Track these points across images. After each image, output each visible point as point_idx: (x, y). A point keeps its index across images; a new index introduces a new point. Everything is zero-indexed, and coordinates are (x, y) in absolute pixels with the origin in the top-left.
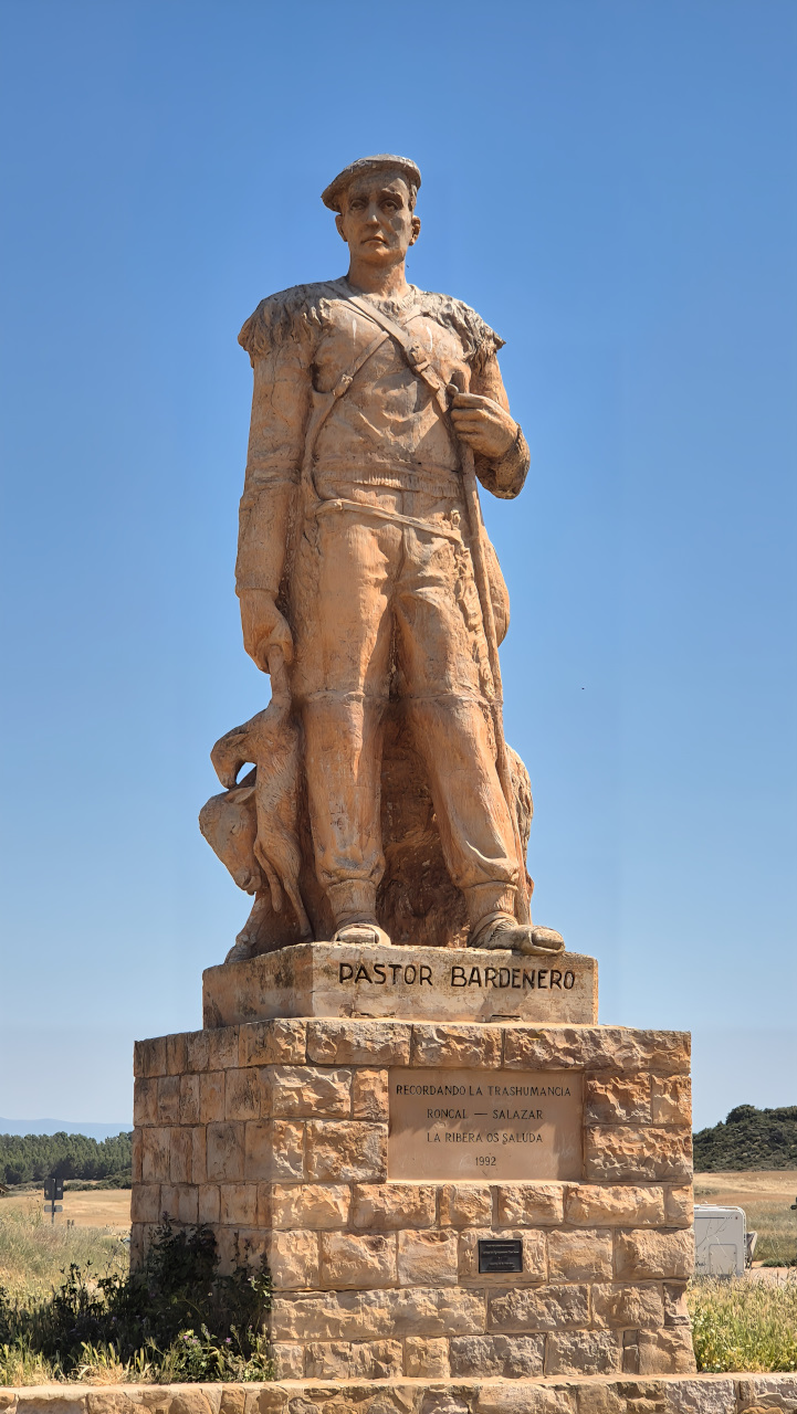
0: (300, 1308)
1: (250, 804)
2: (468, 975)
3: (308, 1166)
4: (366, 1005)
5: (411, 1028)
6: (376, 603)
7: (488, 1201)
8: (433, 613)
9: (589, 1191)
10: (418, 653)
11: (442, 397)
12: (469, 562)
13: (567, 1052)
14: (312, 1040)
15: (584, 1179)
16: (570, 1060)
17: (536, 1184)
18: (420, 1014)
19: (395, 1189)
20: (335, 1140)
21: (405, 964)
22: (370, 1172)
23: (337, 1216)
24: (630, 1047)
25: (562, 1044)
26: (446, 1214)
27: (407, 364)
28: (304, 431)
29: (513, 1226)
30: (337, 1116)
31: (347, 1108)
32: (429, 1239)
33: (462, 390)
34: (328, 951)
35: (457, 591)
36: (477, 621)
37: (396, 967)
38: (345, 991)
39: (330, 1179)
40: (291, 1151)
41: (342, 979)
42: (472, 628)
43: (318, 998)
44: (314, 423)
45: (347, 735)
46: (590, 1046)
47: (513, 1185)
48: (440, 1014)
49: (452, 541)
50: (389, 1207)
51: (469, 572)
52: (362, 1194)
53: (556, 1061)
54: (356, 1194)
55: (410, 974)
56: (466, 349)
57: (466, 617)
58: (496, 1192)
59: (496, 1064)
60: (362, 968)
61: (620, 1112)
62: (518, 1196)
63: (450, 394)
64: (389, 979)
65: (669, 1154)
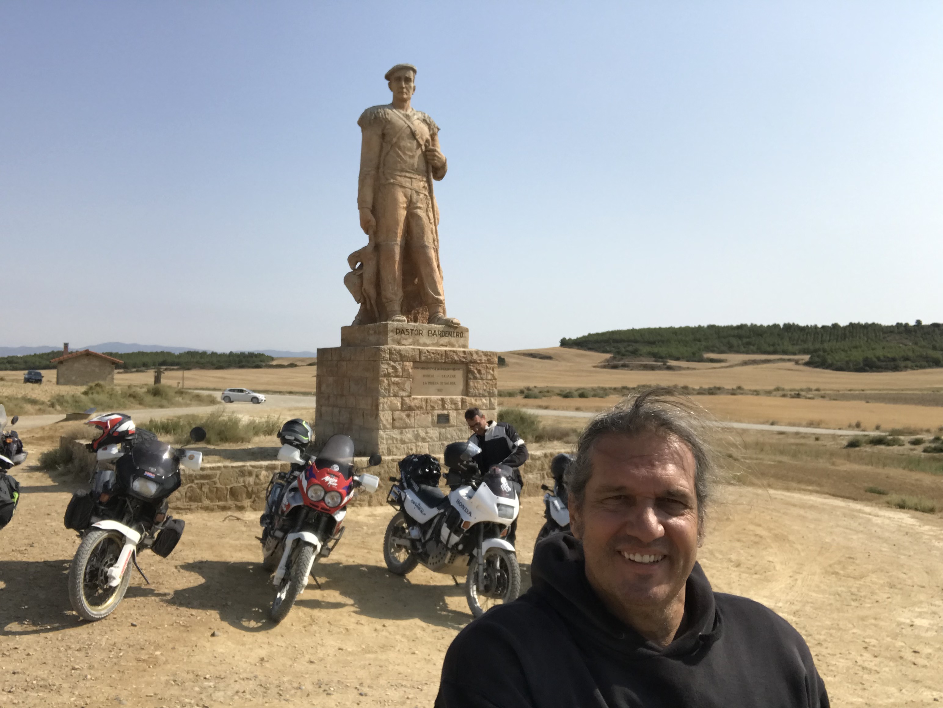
0: (387, 434)
1: (361, 276)
2: (433, 333)
3: (389, 392)
4: (404, 342)
5: (419, 349)
6: (402, 214)
7: (440, 402)
8: (419, 218)
9: (468, 399)
10: (415, 230)
11: (423, 147)
12: (430, 202)
13: (464, 357)
14: (391, 353)
15: (467, 395)
16: (464, 360)
17: (454, 397)
18: (419, 344)
19: (414, 399)
20: (397, 384)
21: (415, 329)
22: (407, 394)
23: (398, 406)
24: (481, 356)
25: (462, 355)
26: (428, 407)
27: (413, 135)
28: (380, 156)
29: (447, 410)
30: (397, 376)
31: (401, 374)
32: (424, 414)
33: (429, 145)
34: (392, 324)
35: (427, 211)
36: (432, 221)
37: (412, 330)
38: (397, 337)
39: (395, 396)
40: (385, 387)
41: (397, 333)
42: (431, 223)
43: (389, 340)
44: (384, 153)
45: (393, 256)
46: (470, 356)
47: (447, 397)
48: (425, 345)
49: (425, 195)
50: (412, 404)
51: (430, 206)
52: (404, 400)
53: (460, 360)
54: (403, 400)
55: (416, 332)
56: (430, 131)
57: (430, 220)
58: (442, 400)
59: (443, 361)
60: (403, 330)
61: (478, 375)
62: (449, 401)
63: (426, 146)
64: (410, 333)
65: (491, 388)
